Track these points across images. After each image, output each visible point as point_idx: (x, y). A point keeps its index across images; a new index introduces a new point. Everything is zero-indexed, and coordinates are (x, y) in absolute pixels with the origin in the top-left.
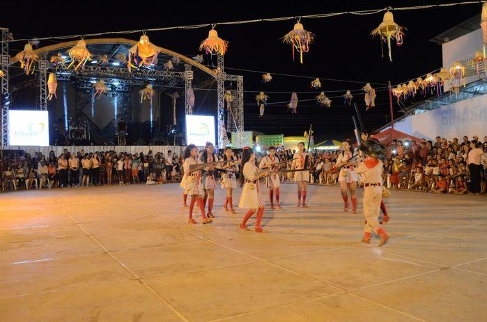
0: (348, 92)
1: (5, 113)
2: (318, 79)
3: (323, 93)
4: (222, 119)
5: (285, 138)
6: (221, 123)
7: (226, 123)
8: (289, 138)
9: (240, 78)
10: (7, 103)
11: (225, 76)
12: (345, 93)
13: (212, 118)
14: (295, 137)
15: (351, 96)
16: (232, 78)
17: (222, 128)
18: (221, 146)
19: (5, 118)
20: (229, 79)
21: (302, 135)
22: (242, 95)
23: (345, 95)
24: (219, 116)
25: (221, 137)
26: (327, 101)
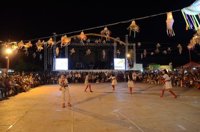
0: (169, 48)
1: (54, 59)
2: (158, 44)
3: (157, 49)
5: (160, 66)
6: (127, 61)
7: (129, 61)
8: (162, 66)
9: (134, 44)
10: (55, 56)
11: (128, 44)
12: (168, 49)
13: (124, 59)
14: (164, 66)
15: (171, 50)
16: (131, 45)
17: (128, 63)
18: (127, 70)
19: (54, 61)
20: (130, 45)
22: (135, 50)
23: (168, 50)
24: (126, 58)
25: (127, 66)
26: (165, 52)
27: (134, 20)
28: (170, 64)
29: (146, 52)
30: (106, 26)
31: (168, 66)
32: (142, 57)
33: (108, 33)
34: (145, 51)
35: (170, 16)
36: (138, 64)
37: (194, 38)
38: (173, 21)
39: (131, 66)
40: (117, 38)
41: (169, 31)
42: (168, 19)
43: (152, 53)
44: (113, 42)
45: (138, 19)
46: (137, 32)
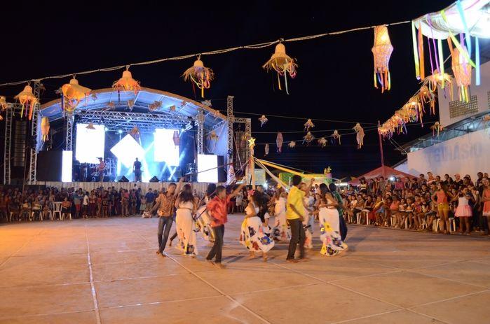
0: (336, 132)
2: (309, 120)
3: (309, 133)
9: (249, 120)
11: (233, 119)
15: (339, 136)
16: (241, 121)
17: (231, 167)
18: (229, 183)
20: (237, 122)
23: (333, 135)
25: (229, 174)
26: (323, 141)
27: (282, 43)
28: (325, 171)
29: (282, 138)
30: (198, 56)
31: (322, 175)
32: (267, 153)
33: (205, 77)
34: (280, 136)
35: (382, 37)
37: (407, 106)
38: (390, 49)
41: (378, 74)
43: (292, 144)
45: (293, 40)
46: (292, 76)
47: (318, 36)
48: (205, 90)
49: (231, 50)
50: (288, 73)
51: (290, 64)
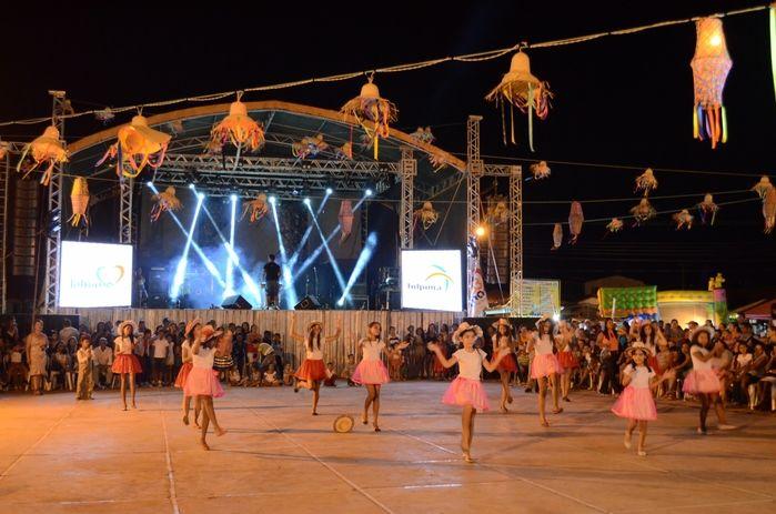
0: (709, 198)
1: (53, 246)
2: (649, 171)
3: (644, 201)
4: (475, 255)
5: (660, 294)
6: (474, 263)
7: (483, 263)
8: (670, 294)
9: (517, 170)
10: (57, 228)
11: (482, 168)
13: (457, 254)
15: (715, 207)
16: (498, 170)
17: (477, 276)
18: (472, 313)
19: (53, 255)
20: (490, 173)
21: (704, 288)
22: (520, 204)
23: (701, 205)
24: (470, 249)
25: (472, 293)
26: (685, 217)
27: (525, 51)
28: (711, 283)
29: (580, 213)
30: (369, 75)
31: (702, 294)
32: (557, 244)
33: (381, 114)
34: (576, 208)
35: (712, 38)
36: (535, 284)
38: (725, 64)
39: (497, 291)
40: (420, 129)
42: (699, 51)
43: (616, 224)
44: (397, 157)
45: (545, 45)
46: (541, 115)
47: (591, 37)
48: (380, 140)
49: (430, 63)
50: (534, 111)
51: (538, 91)
